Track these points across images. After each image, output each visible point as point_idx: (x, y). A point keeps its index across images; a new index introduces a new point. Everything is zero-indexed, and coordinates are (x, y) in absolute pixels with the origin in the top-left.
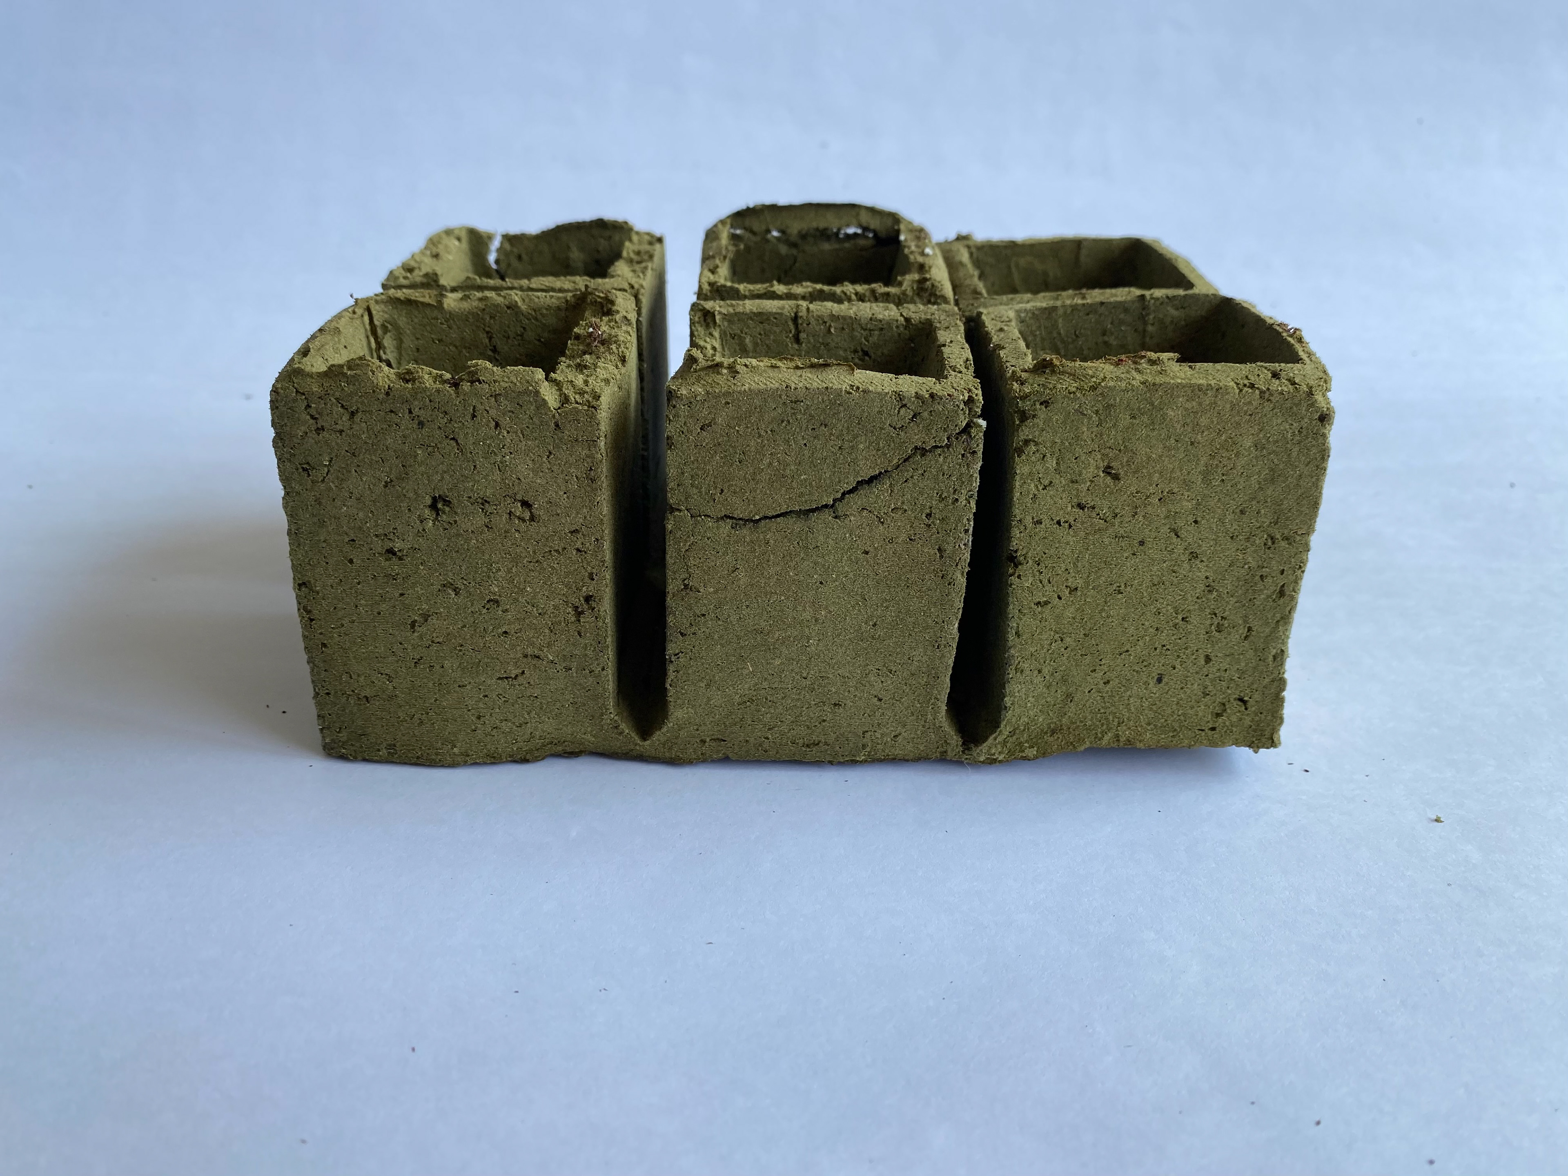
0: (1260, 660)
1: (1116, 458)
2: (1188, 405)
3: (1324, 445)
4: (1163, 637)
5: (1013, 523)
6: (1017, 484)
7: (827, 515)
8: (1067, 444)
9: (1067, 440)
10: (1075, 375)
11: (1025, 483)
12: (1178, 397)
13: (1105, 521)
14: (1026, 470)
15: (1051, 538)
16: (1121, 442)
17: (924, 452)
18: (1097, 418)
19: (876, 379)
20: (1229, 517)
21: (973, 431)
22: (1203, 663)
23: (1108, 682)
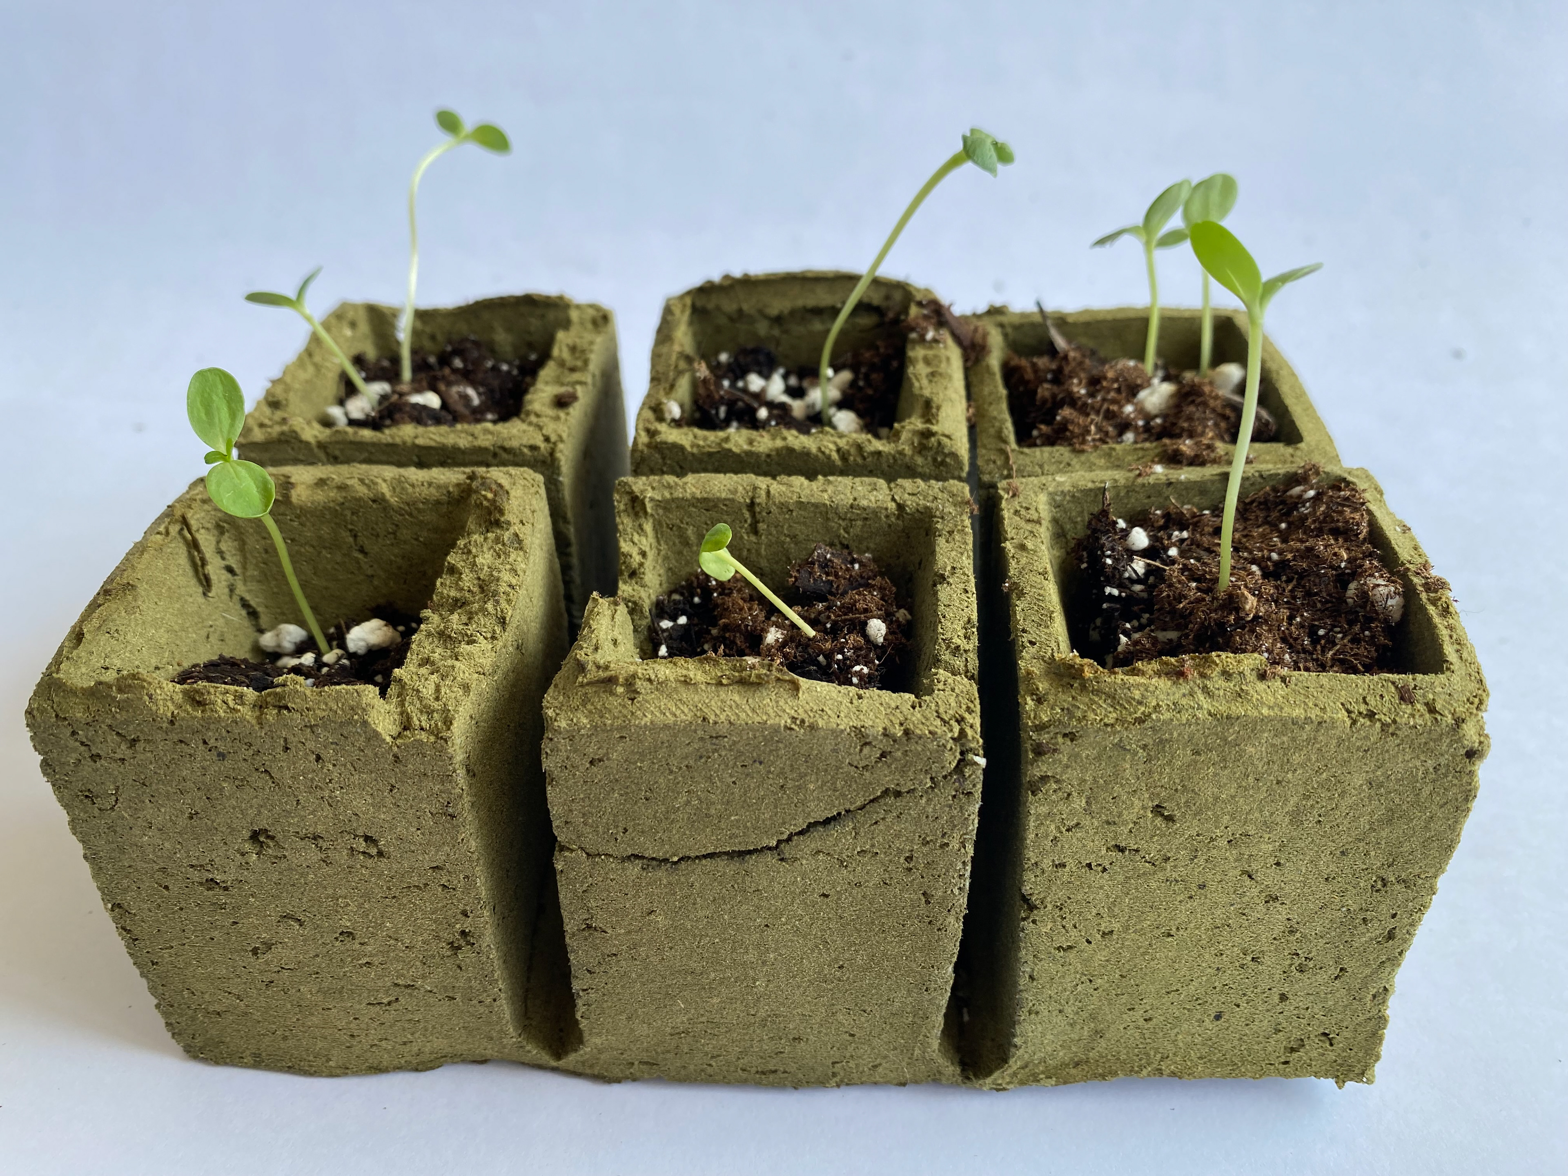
0: (1354, 999)
1: (1170, 798)
2: (1277, 741)
3: (1470, 784)
4: (1226, 978)
5: (1026, 866)
6: (1032, 824)
7: (770, 859)
8: (1101, 781)
9: (1101, 778)
10: (1114, 698)
11: (1042, 824)
12: (1263, 731)
13: (1153, 864)
14: (1043, 810)
15: (1079, 883)
16: (1177, 781)
17: (898, 794)
18: (1145, 754)
19: (830, 702)
20: (1325, 858)
21: (967, 771)
22: (1277, 1002)
23: (1150, 1019)
